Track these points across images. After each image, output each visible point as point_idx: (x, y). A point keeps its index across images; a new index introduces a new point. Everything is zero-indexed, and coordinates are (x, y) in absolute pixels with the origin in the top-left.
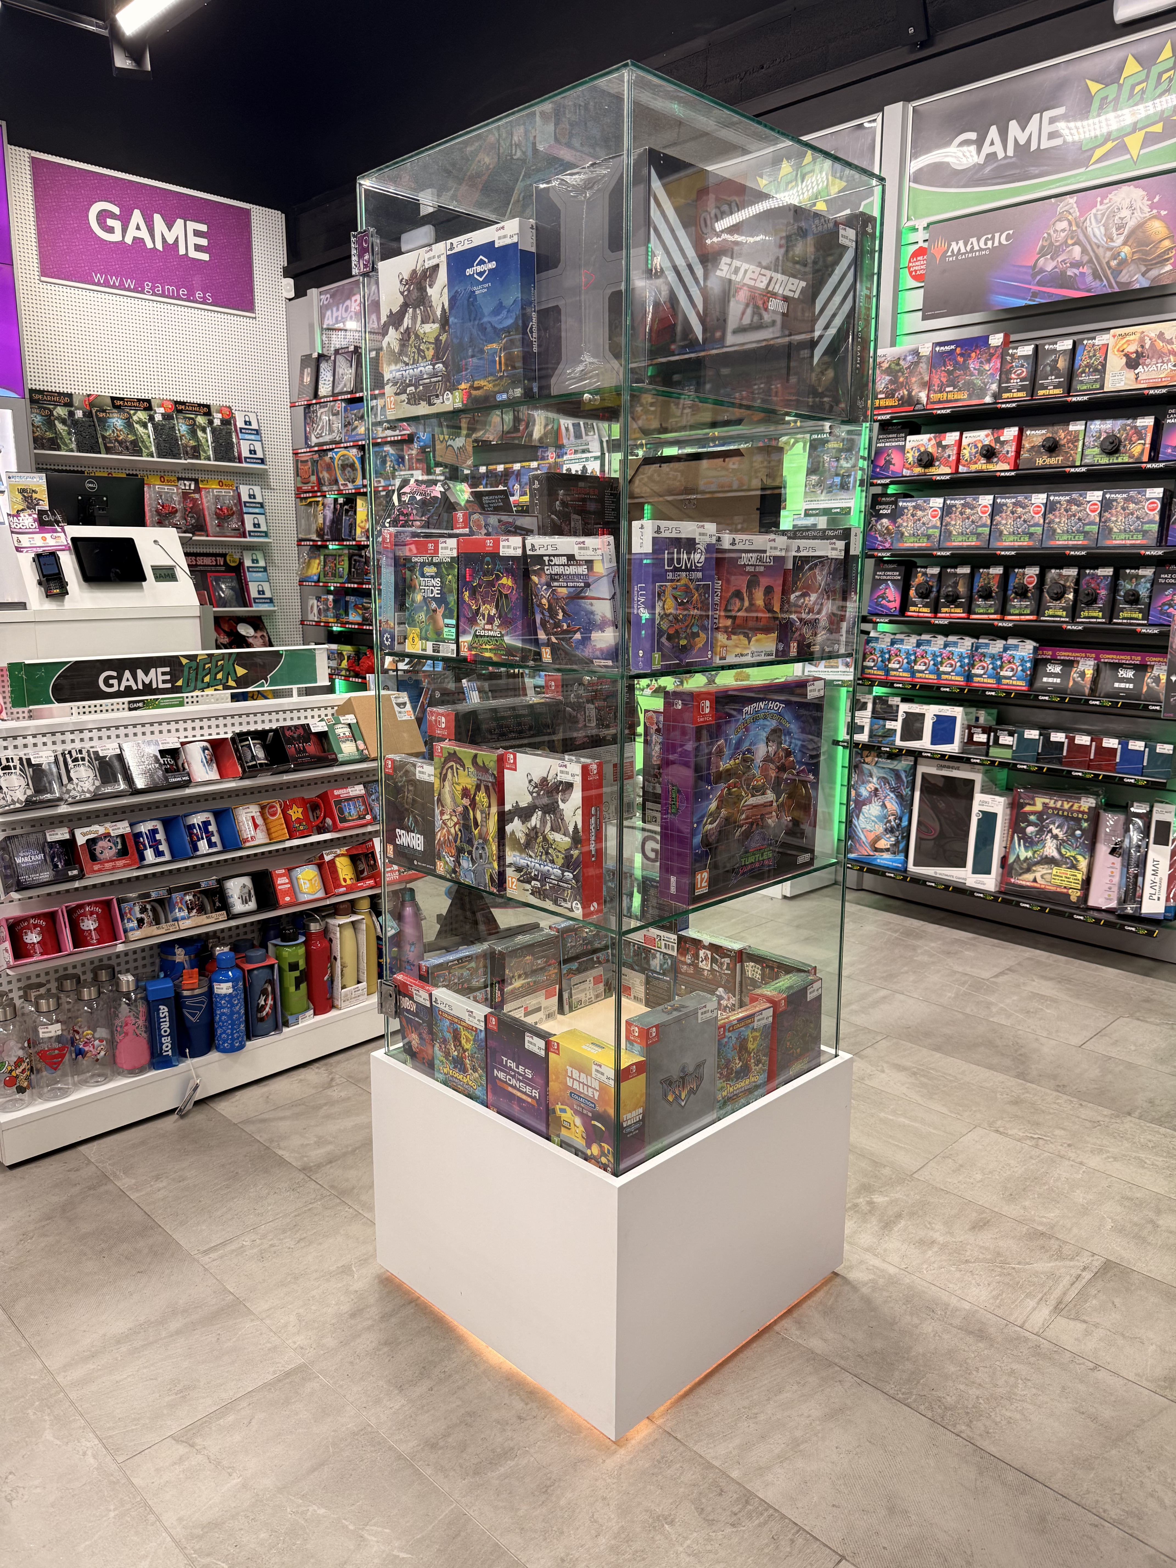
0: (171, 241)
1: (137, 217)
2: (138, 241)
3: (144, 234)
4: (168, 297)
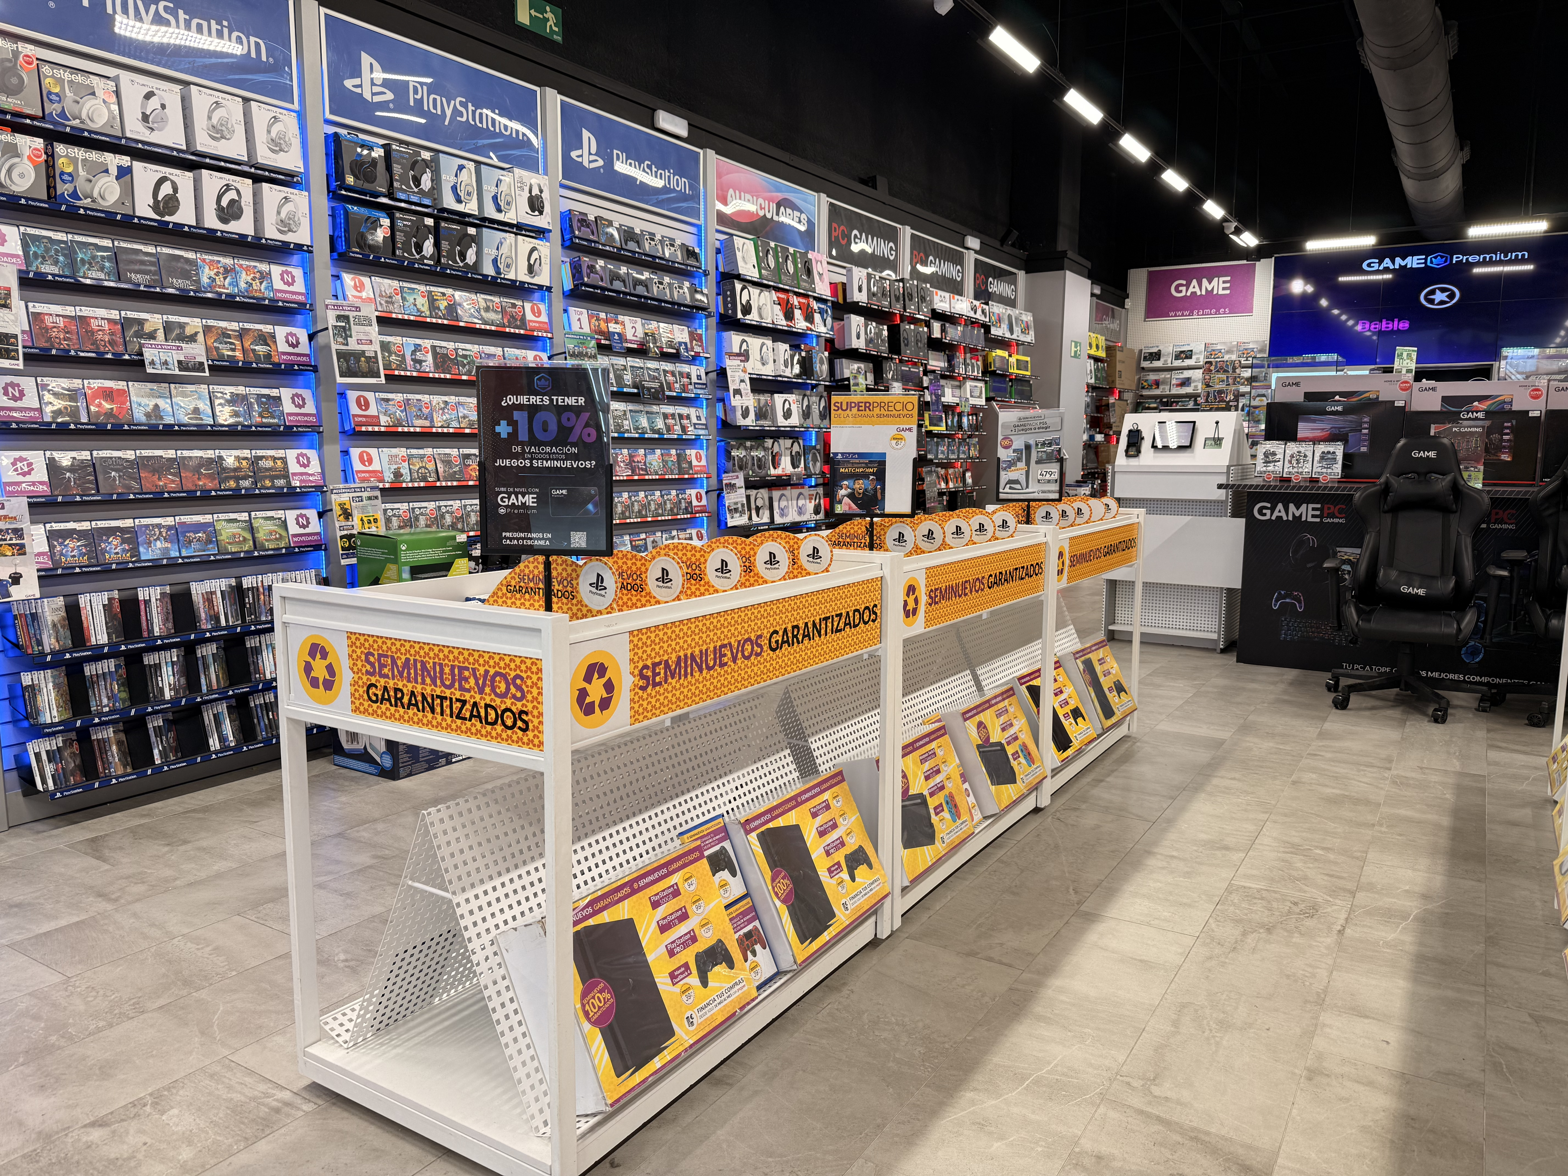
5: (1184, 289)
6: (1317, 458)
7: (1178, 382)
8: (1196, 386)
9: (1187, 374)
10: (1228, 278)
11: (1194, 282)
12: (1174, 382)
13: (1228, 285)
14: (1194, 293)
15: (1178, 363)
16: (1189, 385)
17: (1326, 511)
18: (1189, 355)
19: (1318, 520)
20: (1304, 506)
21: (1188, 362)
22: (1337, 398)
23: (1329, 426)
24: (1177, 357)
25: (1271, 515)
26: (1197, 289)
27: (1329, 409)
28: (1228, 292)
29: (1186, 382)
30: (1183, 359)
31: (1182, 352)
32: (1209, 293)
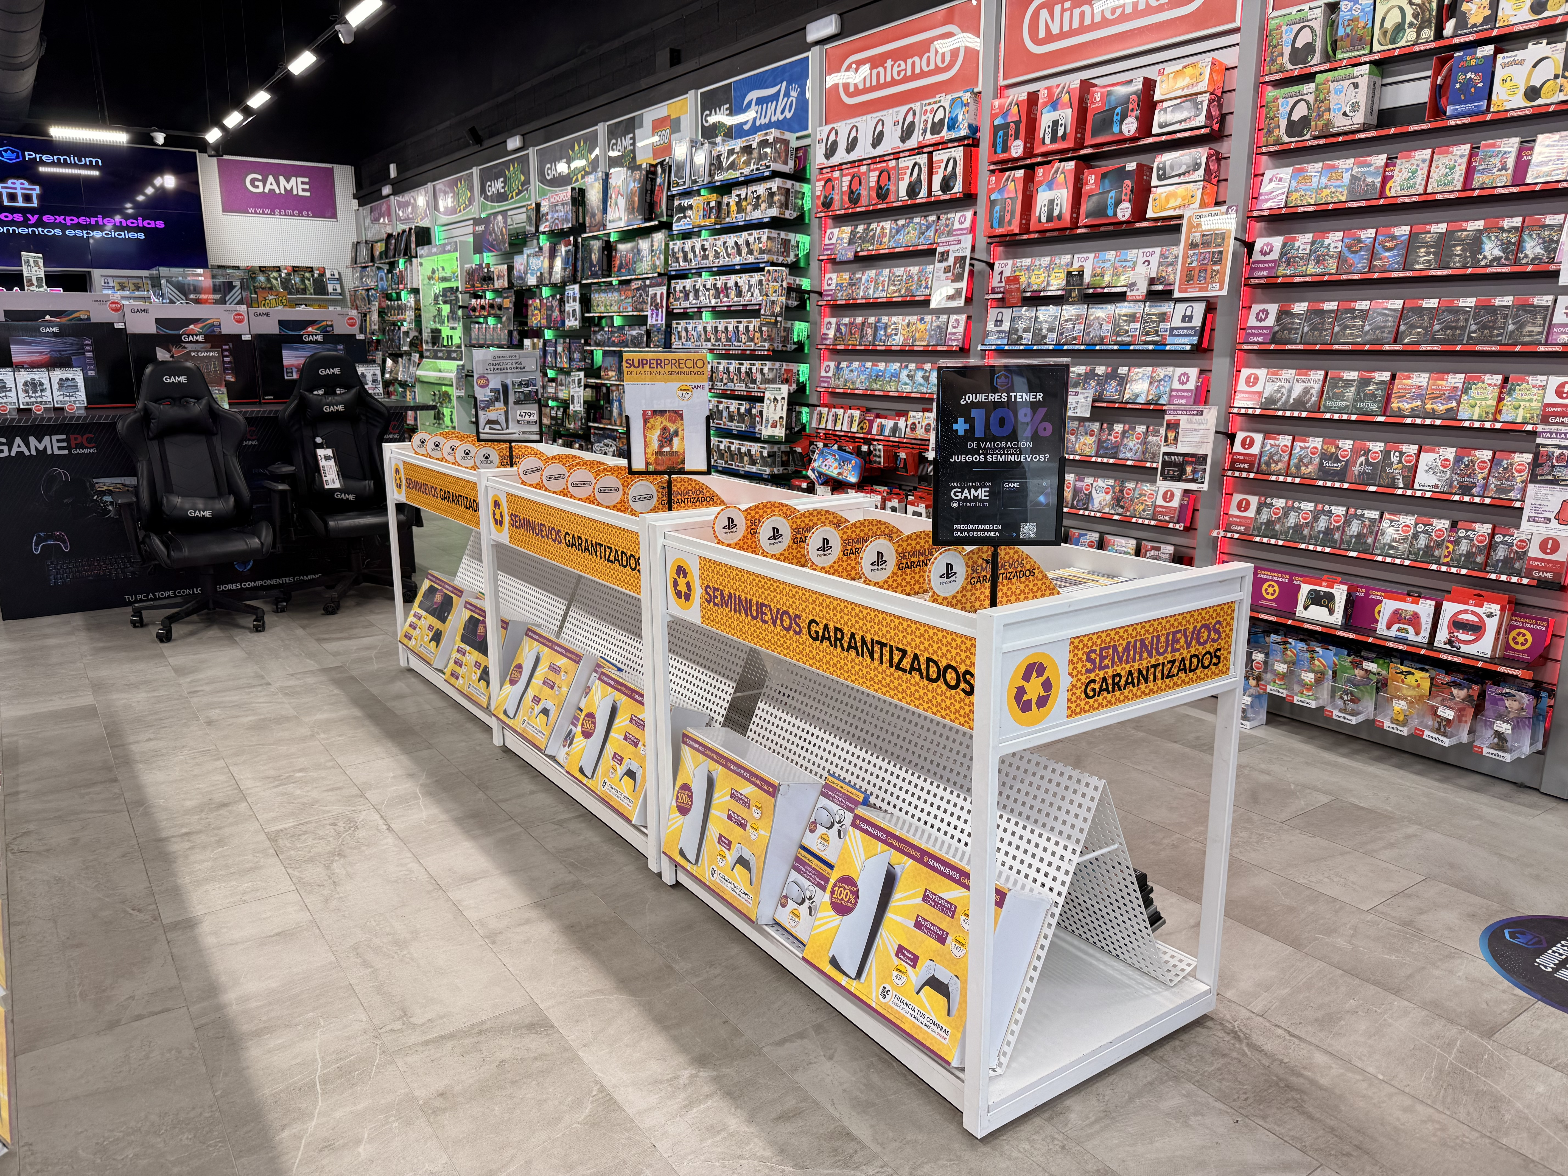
0: (288, 188)
1: (271, 179)
2: (271, 190)
3: (275, 187)
4: (288, 216)
6: (55, 386)
17: (73, 442)
19: (66, 452)
20: (47, 438)
22: (48, 317)
23: (47, 349)
25: (10, 451)
27: (43, 330)
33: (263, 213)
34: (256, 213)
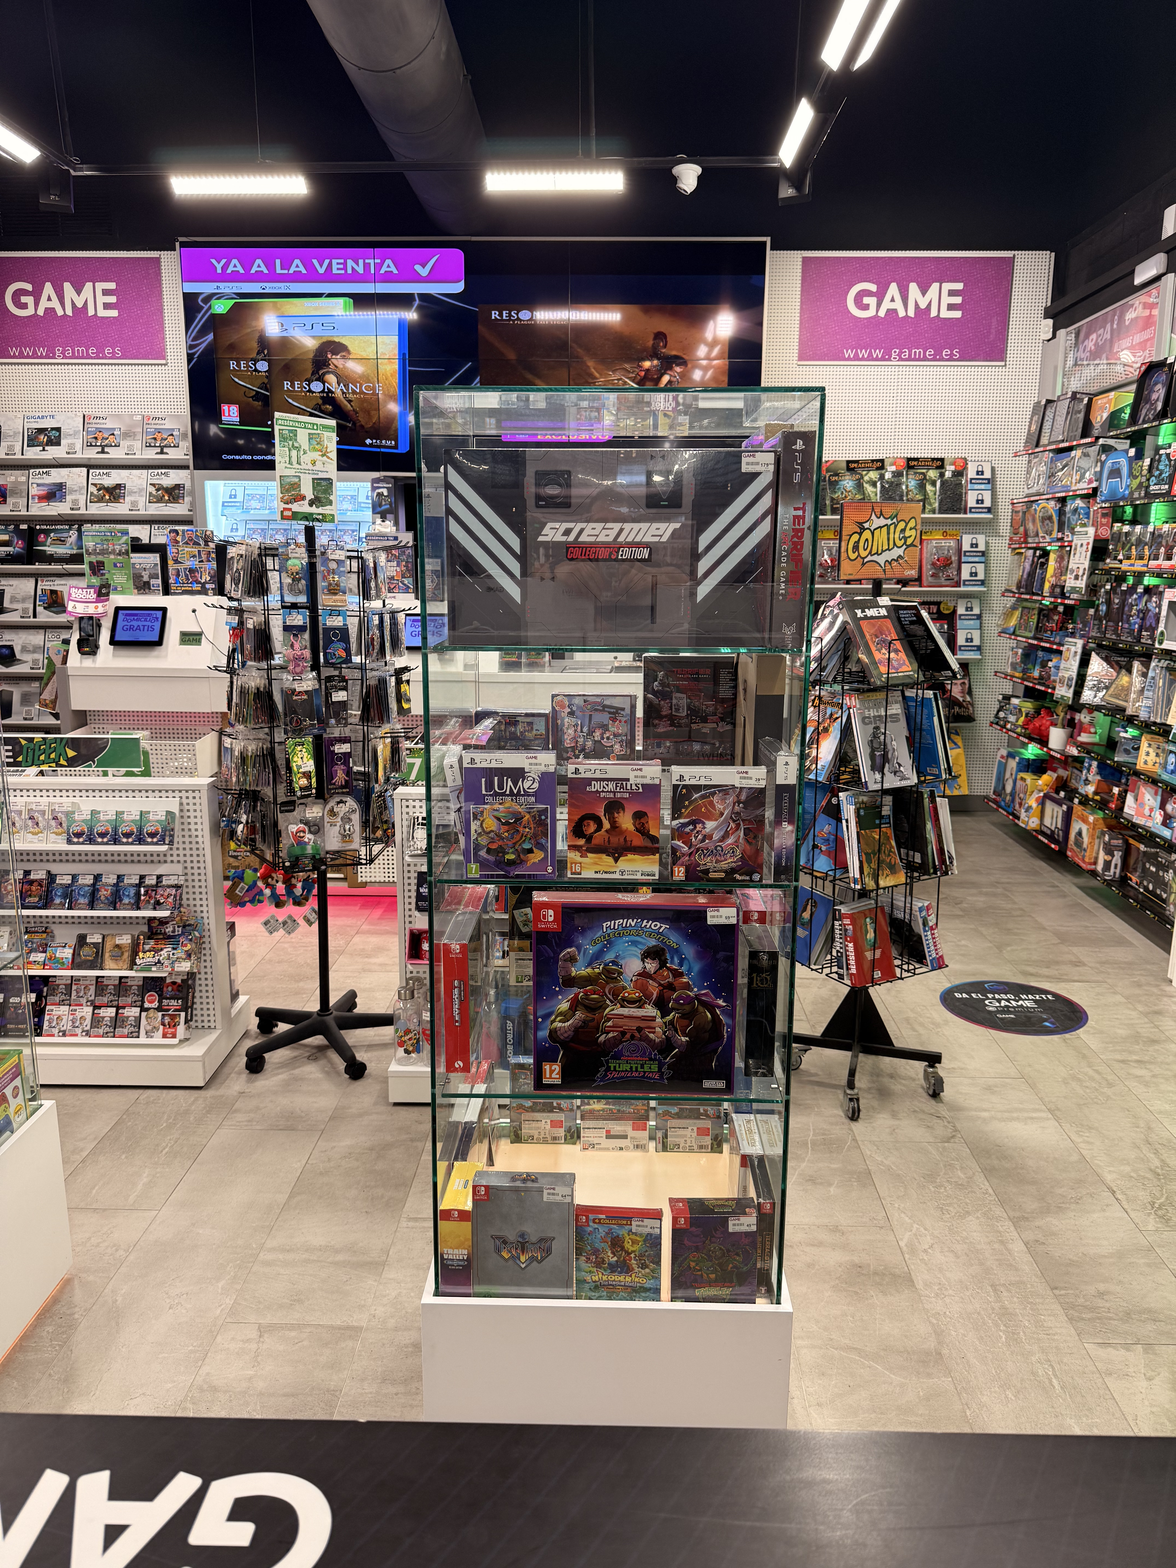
0: (923, 306)
1: (893, 289)
2: (892, 312)
3: (898, 305)
4: (915, 360)
5: (29, 300)
7: (42, 491)
8: (75, 502)
9: (56, 476)
10: (112, 286)
11: (48, 289)
12: (34, 491)
13: (113, 299)
14: (50, 311)
15: (33, 454)
16: (62, 499)
18: (53, 437)
21: (53, 453)
24: (32, 441)
26: (55, 304)
28: (114, 313)
29: (55, 493)
30: (44, 446)
31: (41, 431)
32: (80, 312)
33: (870, 358)
34: (856, 358)
